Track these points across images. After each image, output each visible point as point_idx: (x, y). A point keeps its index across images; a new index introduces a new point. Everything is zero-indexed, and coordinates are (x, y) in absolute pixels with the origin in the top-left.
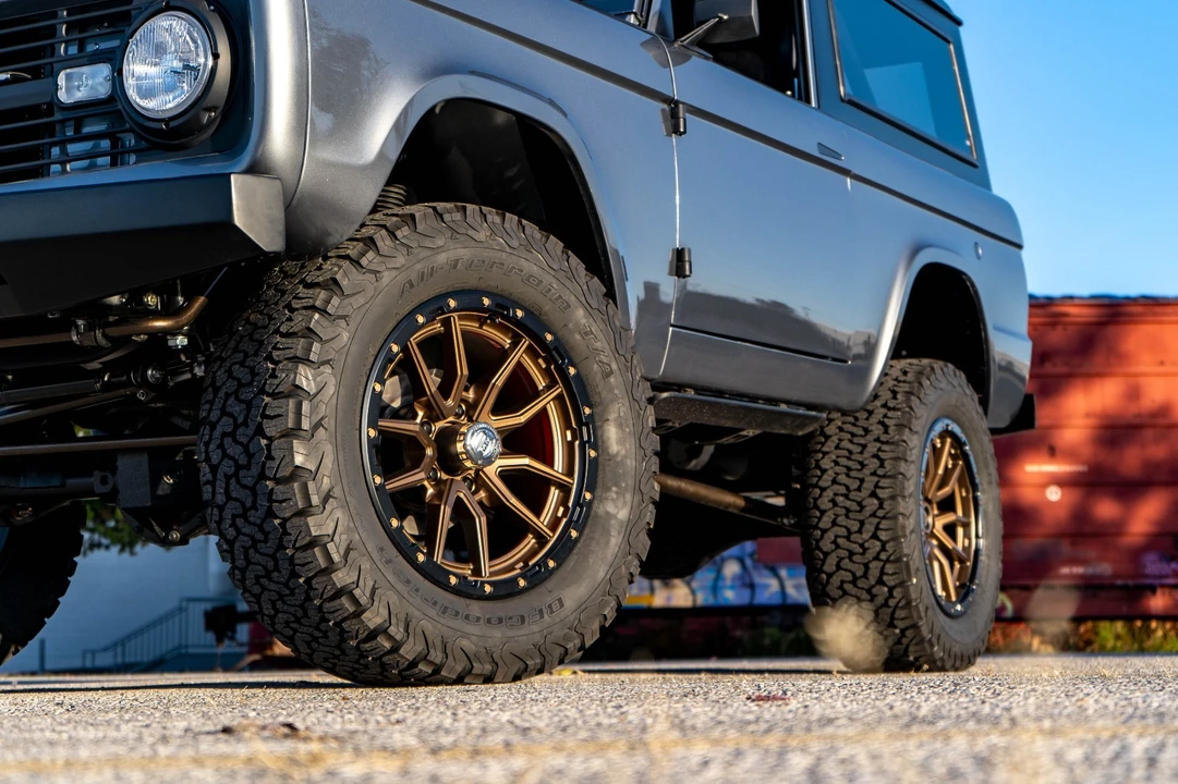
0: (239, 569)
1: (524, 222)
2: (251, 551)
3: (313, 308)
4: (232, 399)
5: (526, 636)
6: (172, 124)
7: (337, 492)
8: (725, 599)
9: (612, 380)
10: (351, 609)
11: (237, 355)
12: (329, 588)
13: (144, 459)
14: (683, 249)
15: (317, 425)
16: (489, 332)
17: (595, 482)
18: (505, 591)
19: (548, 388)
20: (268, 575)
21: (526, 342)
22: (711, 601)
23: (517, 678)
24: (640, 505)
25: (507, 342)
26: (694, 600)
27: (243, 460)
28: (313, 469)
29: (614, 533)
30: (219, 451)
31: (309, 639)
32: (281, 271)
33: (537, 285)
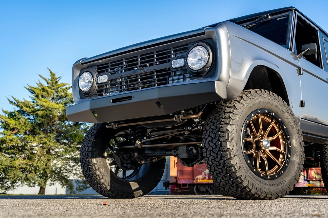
0: (212, 172)
1: (274, 93)
2: (216, 168)
3: (230, 112)
4: (211, 133)
5: (278, 188)
6: (199, 71)
7: (237, 154)
9: (294, 129)
10: (240, 181)
11: (211, 123)
12: (235, 176)
13: (185, 147)
14: (303, 101)
15: (232, 139)
16: (266, 118)
17: (291, 153)
18: (273, 178)
19: (279, 131)
20: (220, 173)
21: (274, 121)
23: (276, 198)
24: (301, 158)
25: (270, 121)
27: (214, 147)
28: (232, 149)
29: (296, 165)
30: (208, 145)
31: (229, 188)
32: (220, 104)
33: (277, 108)
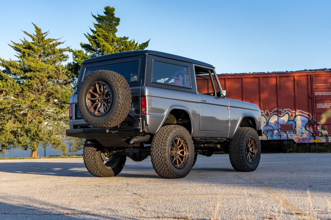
8: (275, 138)
22: (271, 139)
26: (267, 139)
